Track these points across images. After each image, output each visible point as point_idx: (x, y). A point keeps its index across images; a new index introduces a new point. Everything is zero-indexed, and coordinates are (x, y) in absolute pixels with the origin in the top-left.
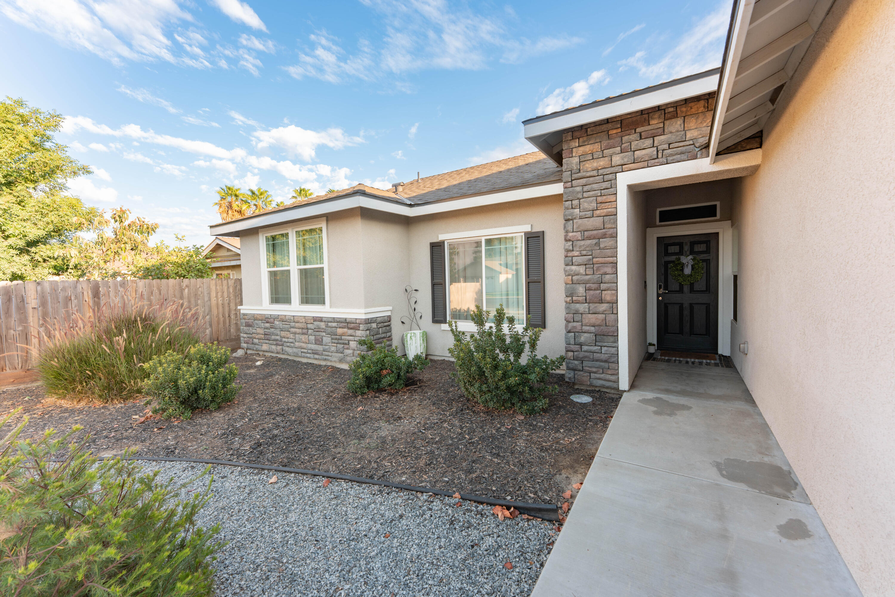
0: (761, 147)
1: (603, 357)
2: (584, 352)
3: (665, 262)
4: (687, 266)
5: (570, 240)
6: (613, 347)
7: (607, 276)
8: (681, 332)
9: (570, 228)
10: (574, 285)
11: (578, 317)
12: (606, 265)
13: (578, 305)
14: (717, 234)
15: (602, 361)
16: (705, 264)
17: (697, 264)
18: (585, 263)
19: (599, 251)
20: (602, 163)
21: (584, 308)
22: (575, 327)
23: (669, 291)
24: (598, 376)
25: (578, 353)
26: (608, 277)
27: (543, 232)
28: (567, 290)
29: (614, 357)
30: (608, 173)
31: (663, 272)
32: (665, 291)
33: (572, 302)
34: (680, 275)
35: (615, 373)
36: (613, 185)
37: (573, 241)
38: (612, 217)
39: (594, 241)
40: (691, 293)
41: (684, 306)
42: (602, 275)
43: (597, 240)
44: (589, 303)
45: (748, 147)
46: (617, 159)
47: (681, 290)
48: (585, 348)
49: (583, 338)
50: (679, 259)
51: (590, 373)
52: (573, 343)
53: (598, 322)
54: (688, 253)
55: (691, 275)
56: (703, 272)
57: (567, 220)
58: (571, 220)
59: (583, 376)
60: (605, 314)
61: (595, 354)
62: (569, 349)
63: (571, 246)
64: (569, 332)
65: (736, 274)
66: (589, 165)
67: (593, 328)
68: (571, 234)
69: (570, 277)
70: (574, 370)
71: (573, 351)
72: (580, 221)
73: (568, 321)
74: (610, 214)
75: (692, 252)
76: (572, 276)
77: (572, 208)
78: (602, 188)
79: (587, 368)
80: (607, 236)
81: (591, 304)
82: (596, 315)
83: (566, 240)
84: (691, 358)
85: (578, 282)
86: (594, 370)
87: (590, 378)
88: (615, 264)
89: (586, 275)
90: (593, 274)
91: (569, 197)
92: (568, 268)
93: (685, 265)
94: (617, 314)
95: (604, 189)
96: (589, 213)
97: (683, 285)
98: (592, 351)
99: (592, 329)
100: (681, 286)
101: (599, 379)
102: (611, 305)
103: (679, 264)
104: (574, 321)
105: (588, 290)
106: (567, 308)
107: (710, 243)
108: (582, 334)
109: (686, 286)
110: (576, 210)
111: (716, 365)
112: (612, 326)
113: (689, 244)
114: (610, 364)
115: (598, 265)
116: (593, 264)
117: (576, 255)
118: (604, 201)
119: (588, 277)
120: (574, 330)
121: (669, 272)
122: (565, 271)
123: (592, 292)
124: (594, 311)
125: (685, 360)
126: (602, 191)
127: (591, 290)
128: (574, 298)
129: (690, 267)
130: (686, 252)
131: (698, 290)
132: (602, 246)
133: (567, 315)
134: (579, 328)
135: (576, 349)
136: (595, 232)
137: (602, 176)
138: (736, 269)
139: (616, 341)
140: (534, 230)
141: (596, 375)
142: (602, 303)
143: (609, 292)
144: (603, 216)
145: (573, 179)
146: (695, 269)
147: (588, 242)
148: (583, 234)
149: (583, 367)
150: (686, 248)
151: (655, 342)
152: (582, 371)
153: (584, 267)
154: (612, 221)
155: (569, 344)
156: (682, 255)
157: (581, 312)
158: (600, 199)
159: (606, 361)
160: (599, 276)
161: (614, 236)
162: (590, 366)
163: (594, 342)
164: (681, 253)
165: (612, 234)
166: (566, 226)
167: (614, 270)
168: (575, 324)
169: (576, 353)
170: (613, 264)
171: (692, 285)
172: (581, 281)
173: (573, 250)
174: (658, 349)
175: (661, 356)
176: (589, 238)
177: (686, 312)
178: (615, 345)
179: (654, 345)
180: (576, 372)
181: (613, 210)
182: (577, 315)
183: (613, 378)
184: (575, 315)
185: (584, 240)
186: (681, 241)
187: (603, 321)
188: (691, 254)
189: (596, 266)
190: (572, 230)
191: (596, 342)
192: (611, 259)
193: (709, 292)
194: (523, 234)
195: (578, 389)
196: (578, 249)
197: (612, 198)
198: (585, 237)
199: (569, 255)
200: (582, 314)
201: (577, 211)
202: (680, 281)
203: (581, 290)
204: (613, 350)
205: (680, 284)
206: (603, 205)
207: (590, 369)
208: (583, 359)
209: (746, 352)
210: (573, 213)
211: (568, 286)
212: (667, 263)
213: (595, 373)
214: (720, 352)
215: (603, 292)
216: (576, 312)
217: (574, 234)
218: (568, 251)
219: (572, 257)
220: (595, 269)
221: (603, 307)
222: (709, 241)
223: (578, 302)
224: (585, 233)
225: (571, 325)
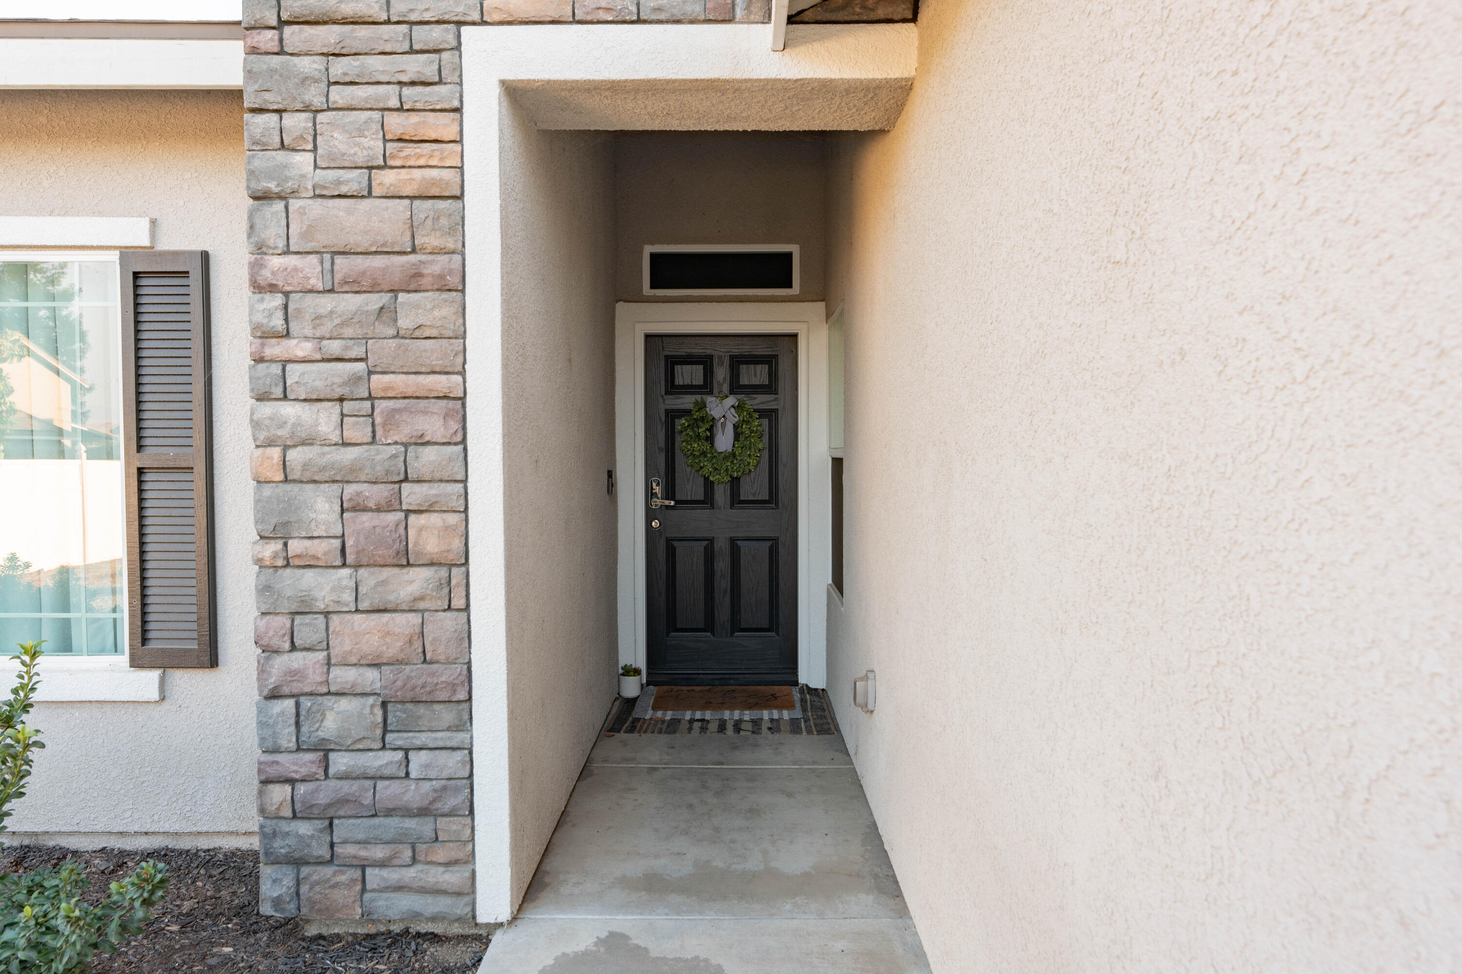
0: (914, 19)
1: (413, 795)
2: (339, 778)
3: (667, 412)
4: (723, 425)
5: (272, 288)
6: (453, 749)
7: (428, 449)
8: (709, 626)
9: (273, 234)
10: (289, 487)
11: (309, 631)
12: (423, 403)
13: (309, 574)
14: (794, 336)
15: (407, 812)
16: (765, 422)
17: (748, 422)
18: (338, 392)
19: (393, 343)
21: (333, 589)
22: (295, 674)
23: (677, 502)
24: (392, 875)
25: (310, 786)
26: (429, 454)
27: (205, 256)
28: (260, 509)
29: (457, 790)
30: (427, 16)
31: (662, 444)
32: (667, 502)
33: (287, 565)
34: (704, 454)
35: (460, 855)
36: (449, 73)
37: (287, 294)
38: (442, 204)
39: (375, 301)
40: (732, 506)
41: (717, 547)
42: (406, 445)
43: (386, 298)
44: (357, 566)
45: (881, 13)
47: (708, 500)
48: (341, 763)
49: (332, 720)
50: (702, 406)
51: (363, 868)
52: (293, 745)
53: (392, 650)
54: (726, 388)
55: (733, 455)
56: (760, 446)
57: (261, 197)
58: (280, 197)
59: (336, 886)
60: (422, 611)
61: (380, 784)
62: (272, 771)
63: (280, 314)
64: (274, 695)
65: (838, 455)
67: (372, 675)
68: (276, 262)
69: (275, 453)
70: (296, 862)
71: (292, 781)
72: (317, 207)
73: (269, 651)
74: (435, 192)
75: (736, 388)
76: (286, 448)
77: (283, 146)
78: (405, 78)
79: (350, 850)
80: (426, 282)
81: (362, 572)
82: (386, 617)
83: (259, 287)
84: (732, 708)
85: (307, 476)
86: (379, 852)
87: (364, 890)
88: (457, 405)
89: (345, 444)
90: (373, 441)
91: (267, 96)
92: (267, 409)
93: (719, 425)
94: (467, 608)
95: (413, 83)
96: (354, 180)
97: (712, 483)
98: (371, 772)
99: (371, 678)
100: (709, 486)
101: (399, 888)
102: (443, 572)
103: (703, 419)
104: (293, 648)
105: (354, 509)
106: (263, 589)
107: (777, 364)
108: (329, 701)
109: (721, 487)
110: (298, 158)
111: (795, 727)
112: (450, 662)
113: (727, 362)
114: (442, 822)
115: (391, 404)
116: (370, 398)
117: (300, 354)
118: (410, 133)
119: (350, 454)
120: (296, 688)
121: (677, 445)
122: (256, 425)
123: (366, 520)
124: (377, 603)
125: (718, 716)
126: (406, 91)
127: (365, 509)
128: (295, 547)
129: (730, 430)
130: (720, 385)
131: (751, 498)
132: (405, 323)
133: (263, 623)
134: (314, 678)
135: (304, 771)
136: (379, 262)
137: (404, 28)
138: (839, 443)
139: (465, 723)
140: (164, 245)
141: (385, 873)
142: (409, 564)
143: (434, 519)
144: (412, 198)
145: (285, 17)
146: (742, 438)
147: (350, 303)
148: (327, 265)
149: (332, 845)
150: (721, 373)
151: (641, 662)
152: (331, 861)
153: (336, 408)
154: (444, 221)
155: (276, 750)
156: (711, 393)
157: (322, 606)
158: (396, 123)
159: (423, 812)
160: (393, 450)
161: (455, 287)
162: (361, 836)
163: (379, 732)
164: (707, 387)
165: (441, 277)
166: (258, 222)
167: (455, 426)
168: (298, 660)
169: (302, 789)
170: (451, 404)
171: (735, 482)
172: (323, 469)
173: (287, 335)
174: (648, 683)
175: (655, 708)
176: (354, 286)
177: (722, 565)
178: (458, 738)
179: (637, 672)
180: (305, 871)
181: (447, 174)
182: (307, 619)
183: (452, 878)
184: (298, 619)
185: (331, 291)
186: (708, 352)
187: (410, 642)
188: (732, 392)
189: (382, 406)
190: (281, 244)
191: (385, 731)
192: (440, 383)
193: (777, 504)
194: (115, 256)
195: (321, 937)
196: (308, 332)
197: (441, 125)
198: (338, 277)
199: (268, 352)
200: (327, 614)
201: (303, 161)
202: (705, 472)
203: (322, 509)
204: (452, 762)
205: (706, 479)
206: (410, 150)
207: (363, 853)
208: (331, 813)
209: (870, 707)
210: (286, 166)
211: (267, 491)
212: (672, 415)
213: (382, 864)
214: (803, 679)
215: (412, 518)
216: (303, 609)
217: (292, 261)
218: (264, 335)
219: (285, 363)
220: (378, 420)
221: (414, 583)
222: (776, 357)
223: (309, 564)
224: (339, 260)
225: (281, 663)
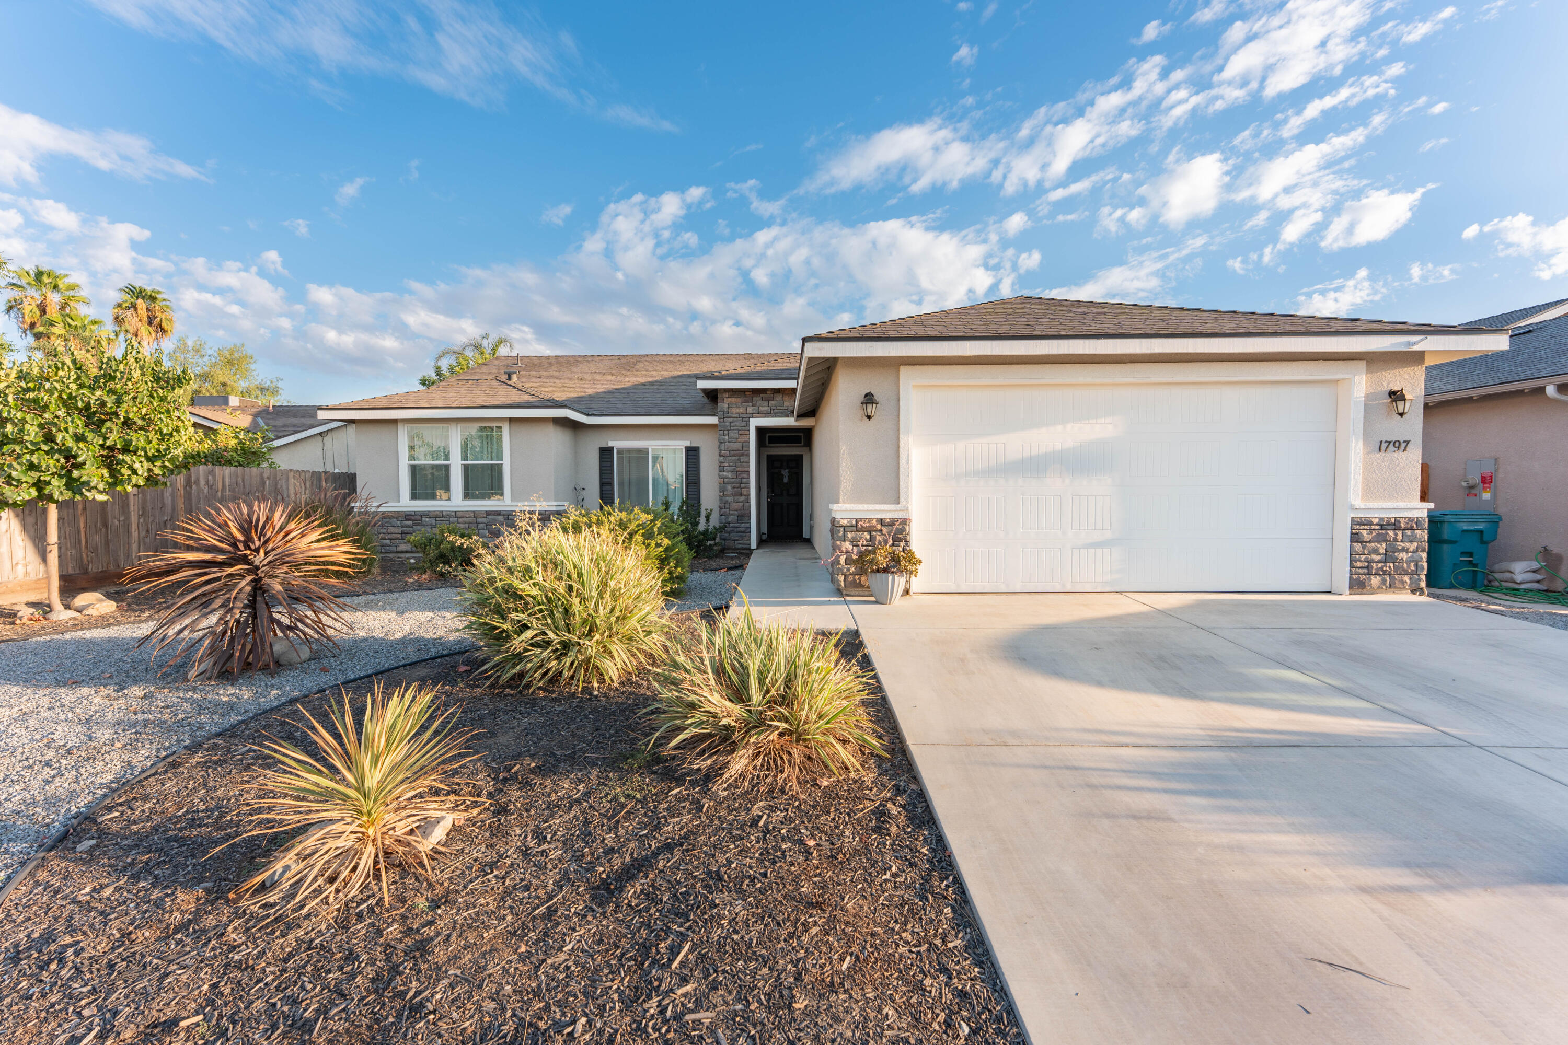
0: (815, 417)
1: (742, 529)
2: (730, 527)
3: (771, 471)
5: (718, 455)
6: (748, 523)
7: (744, 479)
9: (723, 448)
10: (725, 485)
11: (727, 505)
12: (744, 472)
14: (801, 455)
15: (740, 533)
16: (795, 477)
18: (731, 471)
19: (739, 464)
20: (742, 410)
21: (730, 500)
22: (725, 512)
24: (738, 541)
25: (727, 528)
27: (700, 447)
28: (720, 488)
29: (748, 529)
30: (744, 417)
33: (724, 496)
35: (748, 539)
36: (748, 425)
37: (724, 457)
38: (747, 444)
39: (736, 458)
40: (787, 496)
42: (741, 479)
43: (738, 457)
46: (750, 410)
48: (731, 525)
49: (730, 519)
50: (781, 471)
51: (734, 540)
52: (725, 522)
53: (738, 509)
54: (786, 467)
55: (788, 484)
56: (794, 482)
57: (718, 442)
58: (723, 442)
59: (730, 543)
60: (743, 503)
61: (737, 529)
62: (721, 524)
63: (723, 460)
64: (722, 515)
66: (734, 410)
67: (735, 512)
68: (723, 452)
70: (725, 540)
71: (724, 528)
72: (728, 444)
73: (721, 508)
74: (745, 442)
75: (788, 467)
76: (723, 479)
77: (723, 434)
79: (732, 537)
80: (744, 455)
81: (734, 497)
82: (737, 504)
83: (720, 455)
85: (727, 483)
86: (736, 538)
87: (734, 542)
88: (749, 472)
89: (732, 478)
90: (736, 478)
91: (721, 428)
92: (721, 473)
93: (784, 477)
94: (750, 503)
95: (742, 426)
96: (733, 440)
98: (735, 527)
101: (739, 543)
102: (747, 497)
104: (725, 508)
105: (732, 488)
106: (721, 500)
107: (798, 461)
108: (729, 516)
110: (726, 436)
112: (747, 510)
113: (786, 461)
114: (745, 534)
115: (739, 473)
117: (726, 465)
118: (742, 434)
119: (732, 480)
120: (725, 514)
122: (720, 476)
123: (735, 490)
124: (736, 502)
127: (734, 488)
128: (725, 493)
129: (786, 478)
130: (784, 466)
132: (741, 462)
134: (728, 512)
135: (726, 526)
136: (737, 452)
137: (741, 418)
139: (750, 519)
140: (692, 446)
142: (742, 496)
143: (745, 490)
144: (742, 443)
145: (723, 416)
146: (790, 480)
147: (733, 458)
148: (730, 453)
149: (729, 537)
150: (785, 464)
152: (730, 540)
153: (731, 473)
154: (747, 446)
156: (782, 468)
158: (740, 432)
159: (743, 533)
160: (739, 479)
161: (748, 455)
162: (734, 536)
166: (718, 446)
167: (748, 476)
168: (725, 510)
171: (788, 491)
172: (729, 482)
173: (724, 462)
176: (734, 455)
181: (747, 440)
183: (747, 542)
184: (725, 504)
185: (731, 456)
187: (741, 508)
189: (737, 473)
190: (724, 450)
191: (737, 521)
192: (747, 469)
193: (798, 495)
194: (684, 447)
196: (727, 462)
197: (746, 432)
198: (732, 454)
199: (722, 465)
200: (729, 503)
203: (729, 488)
204: (748, 525)
206: (741, 436)
207: (734, 538)
208: (729, 532)
210: (724, 438)
211: (721, 485)
212: (773, 474)
215: (742, 489)
216: (727, 502)
217: (725, 452)
218: (721, 462)
219: (724, 467)
220: (737, 475)
221: (742, 498)
223: (727, 496)
224: (732, 452)
225: (723, 510)
